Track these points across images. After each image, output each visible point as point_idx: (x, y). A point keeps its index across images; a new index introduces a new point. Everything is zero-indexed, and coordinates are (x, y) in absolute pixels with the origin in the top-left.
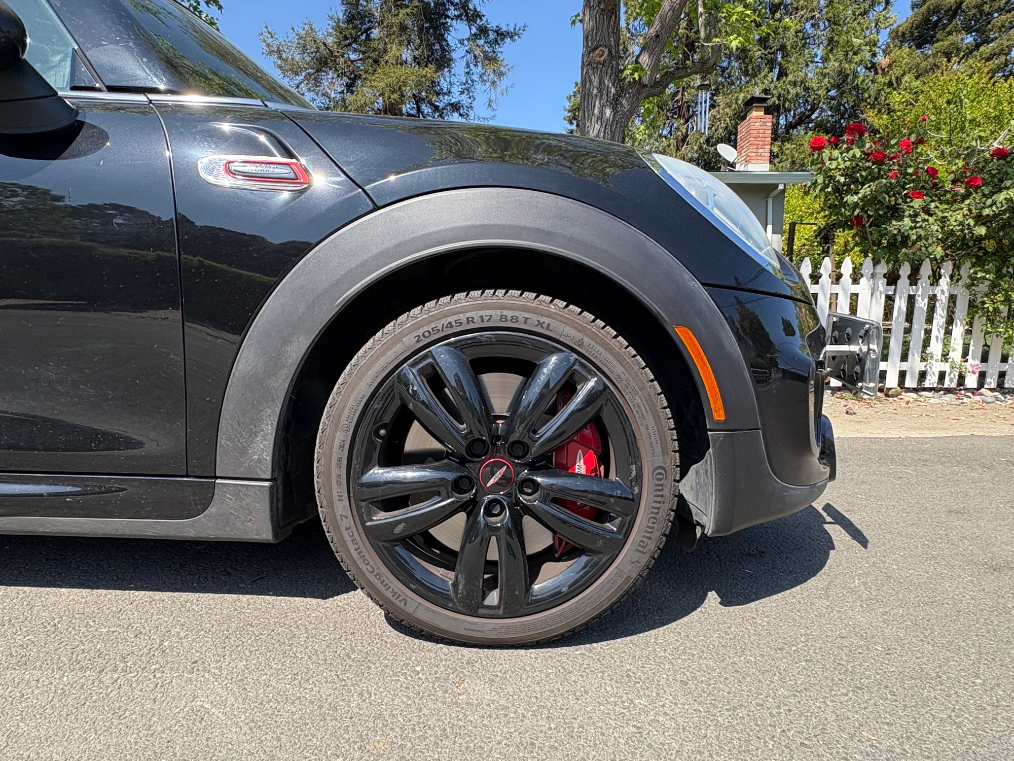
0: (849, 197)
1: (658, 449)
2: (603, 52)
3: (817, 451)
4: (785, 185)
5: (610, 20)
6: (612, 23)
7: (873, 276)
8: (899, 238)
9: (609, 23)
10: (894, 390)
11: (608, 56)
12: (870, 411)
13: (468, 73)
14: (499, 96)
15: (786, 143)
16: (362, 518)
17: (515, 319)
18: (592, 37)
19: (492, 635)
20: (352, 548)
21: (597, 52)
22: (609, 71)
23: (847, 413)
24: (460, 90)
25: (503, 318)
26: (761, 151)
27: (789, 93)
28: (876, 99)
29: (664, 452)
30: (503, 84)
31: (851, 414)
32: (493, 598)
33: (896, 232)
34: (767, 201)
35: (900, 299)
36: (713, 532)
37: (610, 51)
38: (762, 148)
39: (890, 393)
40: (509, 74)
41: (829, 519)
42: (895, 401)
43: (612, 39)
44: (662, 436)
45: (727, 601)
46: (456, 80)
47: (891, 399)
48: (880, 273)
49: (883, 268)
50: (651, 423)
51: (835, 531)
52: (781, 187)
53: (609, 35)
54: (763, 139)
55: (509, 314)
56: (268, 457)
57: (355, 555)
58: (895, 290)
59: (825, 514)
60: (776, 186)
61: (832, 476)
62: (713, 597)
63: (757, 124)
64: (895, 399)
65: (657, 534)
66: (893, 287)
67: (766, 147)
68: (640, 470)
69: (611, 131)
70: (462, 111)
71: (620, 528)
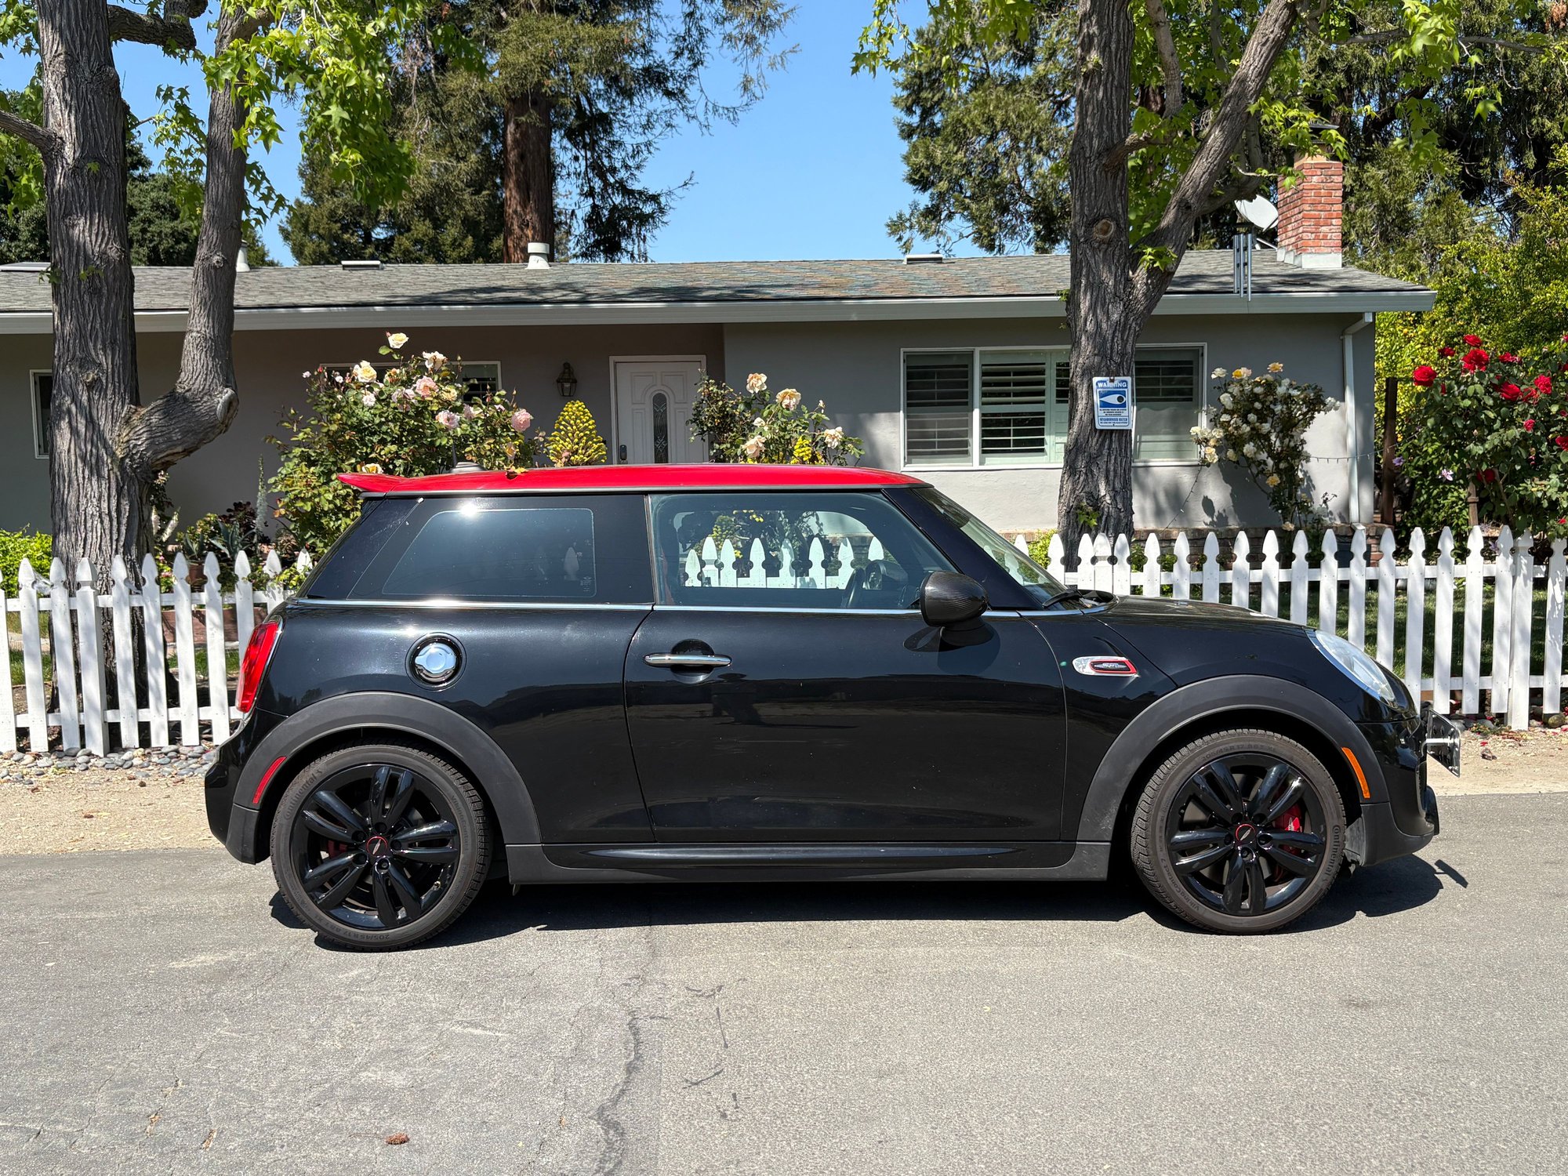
0: (1472, 445)
1: (1335, 815)
2: (1109, 226)
3: (1424, 814)
4: (1374, 314)
5: (1116, 178)
6: (1119, 182)
7: (1514, 551)
8: (1545, 504)
9: (1114, 183)
10: (1555, 717)
11: (1115, 232)
12: (1516, 753)
13: (691, 15)
14: (767, 72)
15: (1368, 166)
16: (1173, 860)
17: (1256, 746)
18: (1090, 201)
19: (1246, 926)
20: (1168, 878)
21: (1099, 225)
22: (1117, 252)
23: (1484, 756)
24: (675, 49)
25: (1250, 746)
26: (1324, 229)
27: (1367, 64)
28: (1545, 82)
29: (1338, 817)
30: (773, 43)
31: (1488, 758)
32: (1246, 904)
33: (1540, 495)
34: (1343, 341)
35: (1554, 584)
36: (1366, 863)
37: (1118, 225)
38: (1327, 225)
39: (1551, 721)
40: (788, 26)
41: (1438, 870)
42: (1555, 733)
43: (1119, 205)
44: (1337, 808)
45: (1370, 913)
46: (663, 30)
47: (1550, 731)
48: (1524, 548)
49: (1526, 541)
50: (1331, 802)
51: (1444, 879)
52: (1369, 318)
53: (1114, 199)
54: (1328, 207)
55: (1252, 743)
56: (1111, 828)
57: (1169, 881)
58: (1547, 572)
59: (1436, 867)
60: (1359, 316)
61: (1437, 831)
62: (1360, 914)
63: (1315, 179)
64: (1558, 730)
65: (1336, 864)
66: (1543, 568)
67: (1334, 222)
68: (1325, 827)
69: (1122, 339)
70: (670, 85)
71: (1316, 860)
